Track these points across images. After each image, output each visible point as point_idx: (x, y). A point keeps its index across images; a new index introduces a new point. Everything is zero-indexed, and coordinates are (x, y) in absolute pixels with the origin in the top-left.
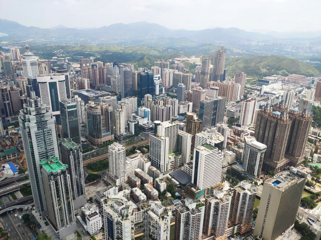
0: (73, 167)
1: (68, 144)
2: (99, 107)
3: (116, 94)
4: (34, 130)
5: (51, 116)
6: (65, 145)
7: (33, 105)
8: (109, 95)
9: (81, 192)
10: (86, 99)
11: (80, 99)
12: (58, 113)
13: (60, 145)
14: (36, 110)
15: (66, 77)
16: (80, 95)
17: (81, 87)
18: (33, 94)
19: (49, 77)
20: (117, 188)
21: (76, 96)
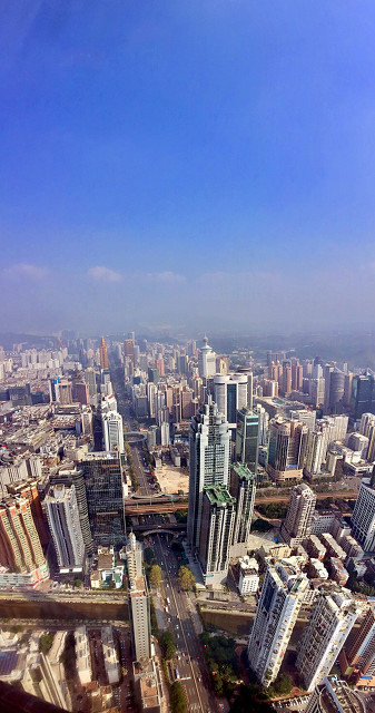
0: (241, 504)
1: (242, 470)
2: (289, 425)
3: (315, 408)
4: (204, 443)
5: (226, 427)
7: (208, 412)
8: (304, 408)
9: (242, 539)
10: (271, 411)
11: (263, 410)
12: (234, 426)
13: (231, 470)
14: (211, 419)
15: (249, 378)
16: (265, 405)
17: (267, 392)
18: (210, 397)
19: (228, 377)
21: (259, 406)
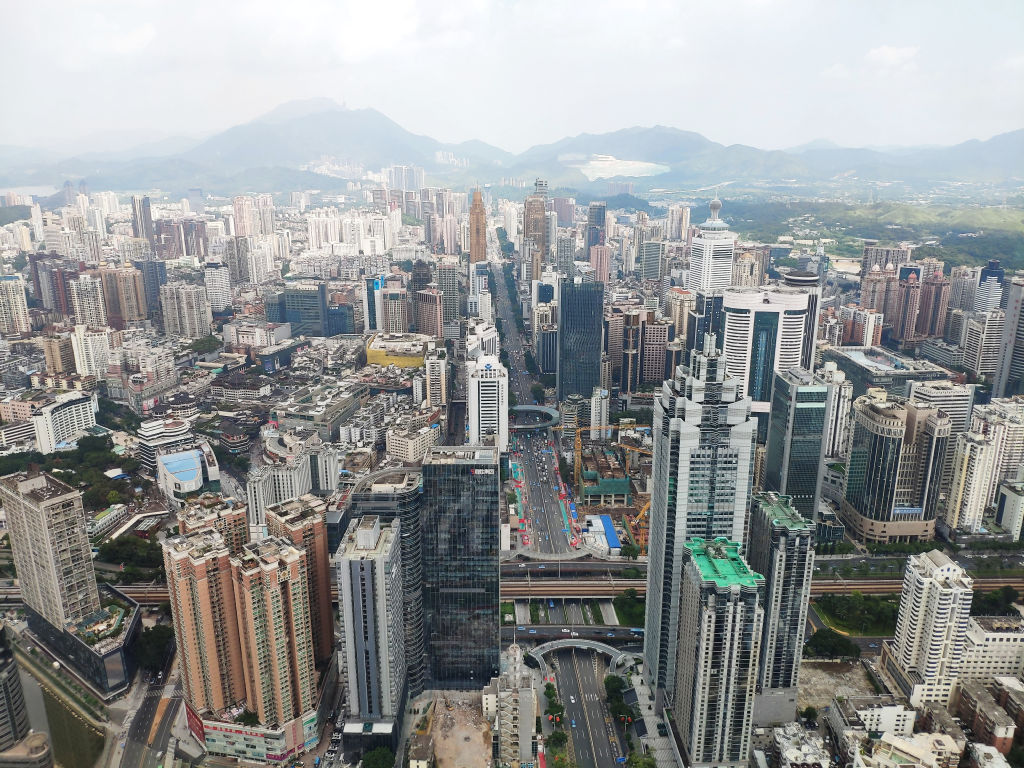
0: (777, 589)
1: (778, 513)
2: (902, 414)
3: (971, 378)
4: (690, 444)
5: (744, 414)
6: (767, 511)
7: (703, 373)
8: (943, 377)
9: (783, 676)
10: (861, 379)
11: (840, 376)
12: (765, 407)
13: (753, 507)
14: (708, 388)
15: (813, 300)
16: (845, 364)
17: (852, 337)
18: (710, 340)
19: (761, 296)
20: (912, 715)
21: (831, 366)
